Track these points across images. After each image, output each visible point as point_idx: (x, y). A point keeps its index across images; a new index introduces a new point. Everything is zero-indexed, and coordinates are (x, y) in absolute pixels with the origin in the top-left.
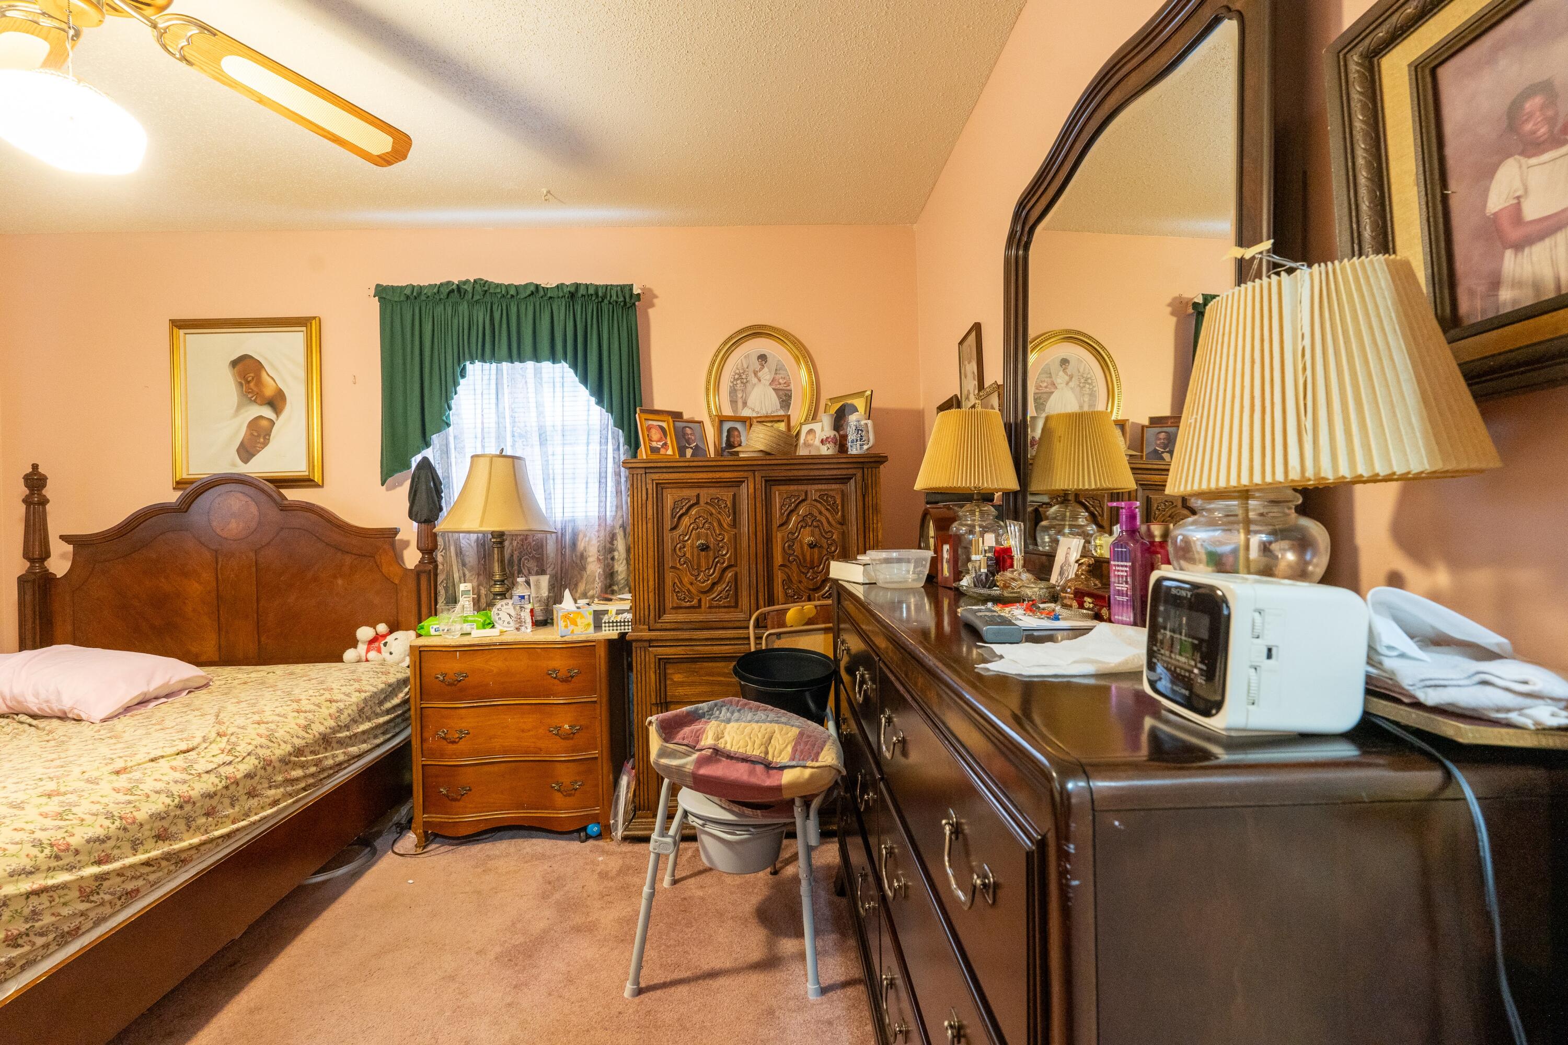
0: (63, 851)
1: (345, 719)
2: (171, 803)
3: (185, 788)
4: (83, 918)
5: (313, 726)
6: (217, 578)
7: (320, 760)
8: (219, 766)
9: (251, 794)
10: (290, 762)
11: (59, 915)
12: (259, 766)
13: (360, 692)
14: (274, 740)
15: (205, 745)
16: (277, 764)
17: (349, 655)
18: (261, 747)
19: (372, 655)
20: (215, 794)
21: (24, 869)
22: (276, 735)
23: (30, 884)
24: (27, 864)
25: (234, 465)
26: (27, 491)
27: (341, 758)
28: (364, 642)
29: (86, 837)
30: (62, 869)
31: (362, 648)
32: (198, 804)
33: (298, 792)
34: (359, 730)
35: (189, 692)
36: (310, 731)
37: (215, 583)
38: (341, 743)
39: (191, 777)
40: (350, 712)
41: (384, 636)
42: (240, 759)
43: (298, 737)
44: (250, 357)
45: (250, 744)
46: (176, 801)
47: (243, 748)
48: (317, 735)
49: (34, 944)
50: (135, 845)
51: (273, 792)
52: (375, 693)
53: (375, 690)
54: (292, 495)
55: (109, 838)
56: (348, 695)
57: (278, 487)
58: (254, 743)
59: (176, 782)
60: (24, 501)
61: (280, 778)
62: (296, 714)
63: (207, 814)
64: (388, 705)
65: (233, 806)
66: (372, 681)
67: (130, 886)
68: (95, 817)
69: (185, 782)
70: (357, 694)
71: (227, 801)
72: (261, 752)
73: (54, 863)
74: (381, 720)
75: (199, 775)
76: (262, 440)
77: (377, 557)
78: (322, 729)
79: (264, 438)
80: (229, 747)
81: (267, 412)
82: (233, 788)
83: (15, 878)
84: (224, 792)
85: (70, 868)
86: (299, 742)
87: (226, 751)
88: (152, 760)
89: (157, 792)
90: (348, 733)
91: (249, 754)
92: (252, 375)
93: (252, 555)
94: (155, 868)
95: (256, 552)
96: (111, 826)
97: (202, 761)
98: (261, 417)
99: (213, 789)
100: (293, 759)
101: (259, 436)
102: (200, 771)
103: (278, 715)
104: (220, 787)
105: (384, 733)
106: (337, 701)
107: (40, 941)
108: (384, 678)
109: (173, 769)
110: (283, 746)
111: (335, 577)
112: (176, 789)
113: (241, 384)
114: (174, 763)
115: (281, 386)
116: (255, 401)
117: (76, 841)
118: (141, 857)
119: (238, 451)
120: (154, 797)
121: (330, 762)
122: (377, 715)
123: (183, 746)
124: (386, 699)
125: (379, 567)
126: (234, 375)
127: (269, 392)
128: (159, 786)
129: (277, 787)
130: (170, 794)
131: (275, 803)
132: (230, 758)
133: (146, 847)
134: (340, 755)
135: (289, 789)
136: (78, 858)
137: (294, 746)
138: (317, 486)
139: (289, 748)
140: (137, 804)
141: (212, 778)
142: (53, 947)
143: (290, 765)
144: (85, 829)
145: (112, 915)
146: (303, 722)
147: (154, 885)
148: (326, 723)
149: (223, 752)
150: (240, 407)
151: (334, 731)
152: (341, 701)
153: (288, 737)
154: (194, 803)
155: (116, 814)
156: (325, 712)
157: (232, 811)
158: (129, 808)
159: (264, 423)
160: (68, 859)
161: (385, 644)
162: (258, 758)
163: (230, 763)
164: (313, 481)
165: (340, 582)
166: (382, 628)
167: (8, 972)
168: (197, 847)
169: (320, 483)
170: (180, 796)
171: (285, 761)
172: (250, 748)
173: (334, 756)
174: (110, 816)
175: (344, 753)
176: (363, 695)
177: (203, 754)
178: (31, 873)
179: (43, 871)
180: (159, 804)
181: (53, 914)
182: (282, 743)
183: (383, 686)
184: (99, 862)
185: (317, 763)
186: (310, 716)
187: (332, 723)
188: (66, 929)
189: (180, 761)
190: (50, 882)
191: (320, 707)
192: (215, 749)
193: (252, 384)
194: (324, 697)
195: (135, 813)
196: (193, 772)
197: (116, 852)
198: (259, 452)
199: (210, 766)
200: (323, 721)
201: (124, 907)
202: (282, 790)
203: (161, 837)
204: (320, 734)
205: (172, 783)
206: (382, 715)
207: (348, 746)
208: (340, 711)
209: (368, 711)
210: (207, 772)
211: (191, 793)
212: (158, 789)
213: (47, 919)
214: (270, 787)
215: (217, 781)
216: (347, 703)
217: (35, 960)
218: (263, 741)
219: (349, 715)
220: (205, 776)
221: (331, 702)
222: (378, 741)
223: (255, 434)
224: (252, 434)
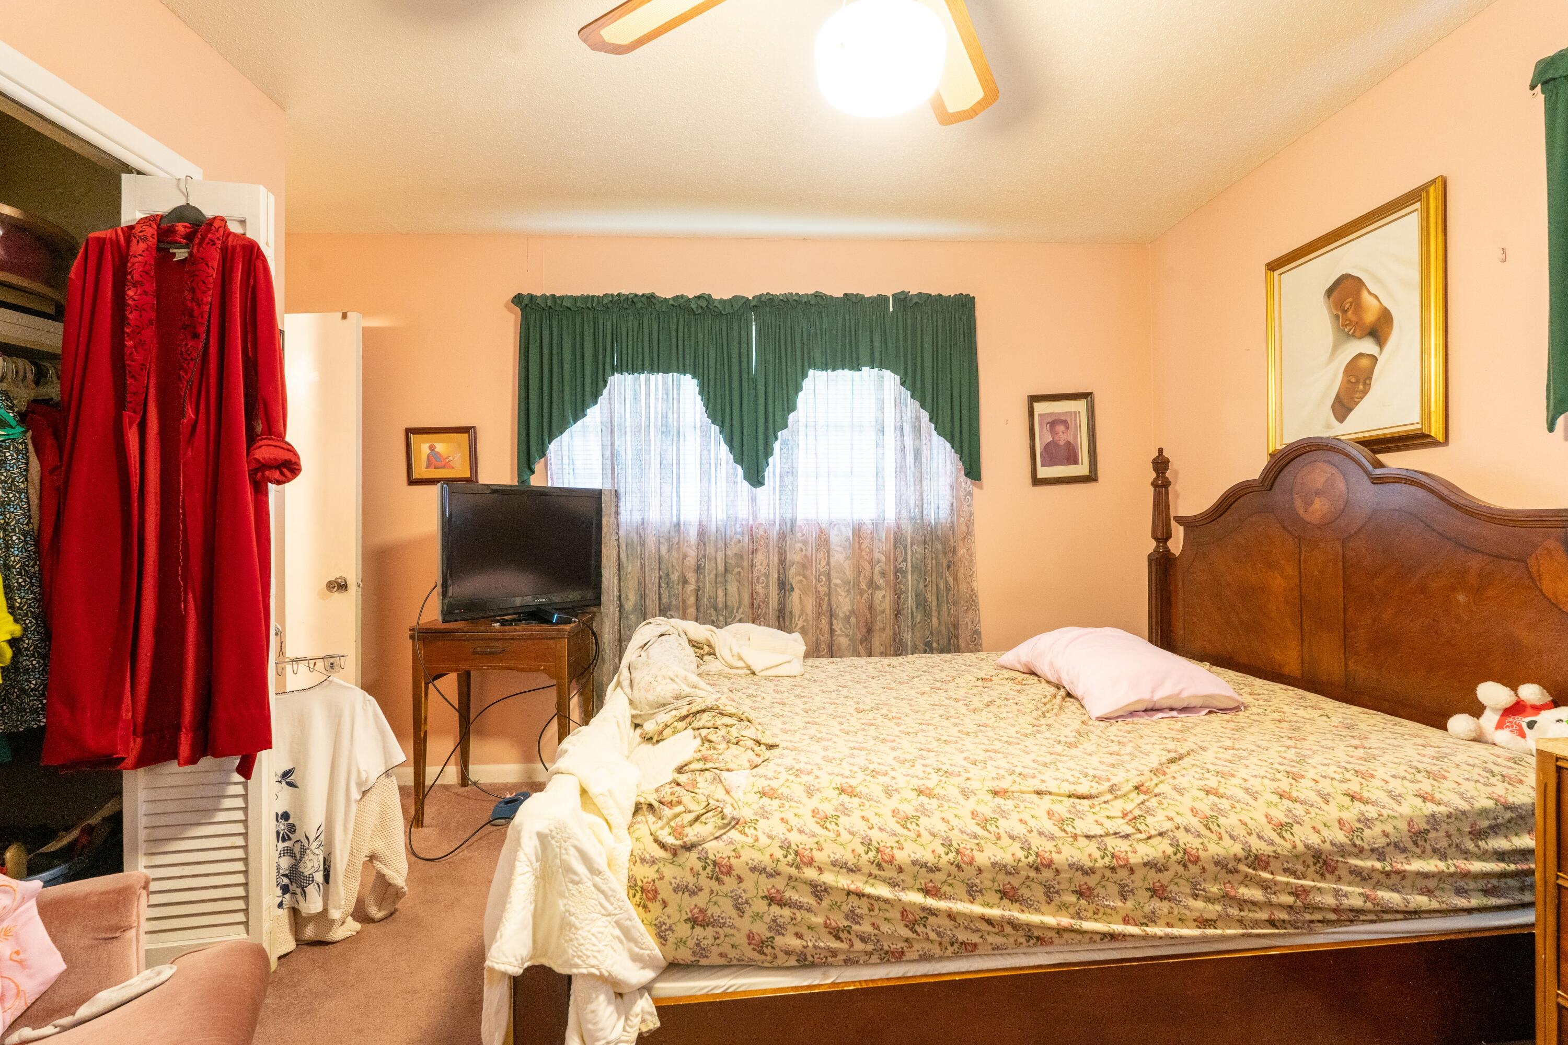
0: (886, 862)
1: (1373, 836)
2: (1023, 859)
3: (1049, 846)
4: (906, 944)
5: (1296, 828)
6: (1300, 573)
7: (1306, 891)
8: (1107, 835)
9: (1157, 892)
10: (1237, 871)
11: (878, 928)
12: (1174, 858)
13: (1425, 799)
14: (1214, 827)
15: (1109, 797)
16: (1210, 867)
17: (1460, 723)
18: (1187, 830)
19: (1504, 736)
20: (1092, 871)
21: (846, 864)
22: (1222, 820)
23: (849, 882)
24: (851, 862)
25: (1328, 426)
26: (1154, 475)
27: (1357, 902)
28: (1494, 710)
29: (913, 857)
30: (884, 881)
31: (1489, 719)
32: (1063, 875)
33: (1256, 923)
34: (1407, 867)
35: (1210, 712)
36: (1287, 836)
37: (1298, 581)
38: (1361, 876)
39: (1063, 834)
40: (1389, 828)
41: (1537, 709)
42: (1143, 836)
43: (1260, 837)
44: (1350, 275)
45: (1171, 819)
46: (1031, 859)
47: (1156, 822)
48: (1301, 847)
49: (852, 945)
50: (973, 892)
51: (1199, 904)
52: (1464, 813)
53: (1464, 806)
54: (1395, 461)
55: (939, 870)
56: (1397, 798)
57: (1375, 452)
58: (1179, 820)
59: (1041, 833)
60: (1152, 484)
61: (1214, 889)
62: (1275, 798)
63: (1080, 894)
64: (1500, 843)
65: (1124, 898)
66: (1467, 786)
67: (962, 936)
68: (932, 838)
69: (1052, 838)
70: (1418, 802)
71: (1114, 889)
72: (1183, 838)
73: (875, 871)
74: (1477, 866)
75: (1075, 837)
76: (1361, 387)
77: (1531, 562)
78: (1314, 840)
79: (1365, 384)
80: (1137, 812)
81: (1368, 346)
82: (1123, 874)
83: (837, 869)
84: (1108, 873)
85: (894, 884)
86: (1257, 845)
87: (1130, 816)
88: (1038, 793)
89: (1012, 837)
90: (1378, 865)
91: (1161, 834)
92: (1350, 300)
93: (1338, 545)
94: (996, 930)
95: (1344, 542)
96: (943, 855)
97: (1090, 818)
98: (1361, 355)
99: (1088, 864)
100: (1243, 868)
101: (1358, 382)
102: (1078, 832)
103: (1247, 791)
104: (1100, 863)
105: (1486, 892)
106: (1366, 802)
107: (859, 945)
108: (1500, 789)
109: (1050, 814)
110: (1227, 841)
111: (1453, 589)
112: (1037, 843)
113: (1337, 317)
114: (1057, 808)
115: (1386, 304)
116: (1353, 335)
117: (902, 857)
118: (977, 909)
119: (1333, 407)
120: (1005, 841)
121: (1330, 901)
122: (1467, 855)
123: (1083, 790)
124: (1495, 829)
125: (1534, 581)
126: (1329, 308)
127: (1370, 317)
128: (1020, 830)
129: (1209, 900)
130: (1026, 846)
131: (1204, 922)
132: (1129, 830)
133: (986, 898)
134: (1354, 894)
135: (1233, 911)
136: (902, 876)
137: (1247, 849)
138: (1435, 443)
139: (1237, 849)
140: (982, 842)
141: (1092, 848)
142: (875, 959)
143: (1239, 877)
144: (915, 847)
145: (941, 958)
146: (1279, 815)
147: (997, 949)
148: (1325, 832)
149: (1125, 815)
150: (1336, 347)
151: (1342, 851)
152: (1374, 803)
153: (1240, 831)
154: (1058, 872)
155: (955, 845)
156: (1332, 812)
157: (1120, 904)
158: (972, 843)
159: (1364, 362)
160: (890, 873)
161: (1531, 725)
162: (1175, 844)
163: (1127, 836)
164: (1429, 436)
165: (1461, 598)
166: (1531, 692)
167: (830, 959)
168: (1060, 931)
169: (1440, 438)
170: (1037, 854)
171: (1227, 867)
172: (1168, 825)
173: (1337, 893)
174: (947, 844)
175: (1367, 897)
176: (1430, 808)
177: (1097, 808)
178: (852, 870)
179: (863, 874)
180: (1009, 853)
181: (873, 924)
182: (1226, 837)
183: (1490, 804)
184: (926, 892)
185: (1296, 893)
186: (1299, 810)
187: (1341, 837)
188: (886, 948)
189: (1063, 808)
190: (868, 890)
191: (1327, 802)
192: (1117, 807)
193: (1350, 313)
194: (1345, 786)
195: (975, 853)
196: (1069, 829)
197: (946, 888)
198: (1357, 403)
199: (1099, 831)
200: (1320, 826)
201: (957, 955)
202: (1218, 907)
203: (1008, 895)
204: (1307, 847)
205: (1035, 833)
206: (1483, 856)
207: (1378, 885)
208: (1366, 822)
209: (1438, 838)
210: (1087, 837)
211: (1055, 856)
212: (1015, 833)
213: (866, 927)
214: (1196, 897)
215: (1097, 854)
216: (1385, 812)
217: (857, 962)
218: (1195, 823)
219: (1386, 835)
220: (1082, 842)
221: (1353, 798)
222: (1462, 902)
223: (1353, 380)
224: (1349, 381)
